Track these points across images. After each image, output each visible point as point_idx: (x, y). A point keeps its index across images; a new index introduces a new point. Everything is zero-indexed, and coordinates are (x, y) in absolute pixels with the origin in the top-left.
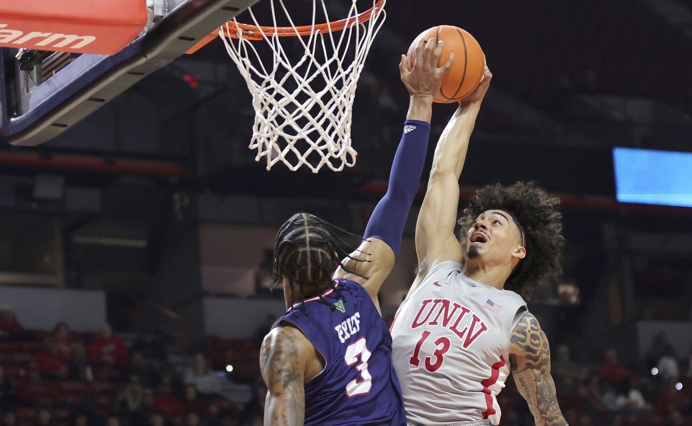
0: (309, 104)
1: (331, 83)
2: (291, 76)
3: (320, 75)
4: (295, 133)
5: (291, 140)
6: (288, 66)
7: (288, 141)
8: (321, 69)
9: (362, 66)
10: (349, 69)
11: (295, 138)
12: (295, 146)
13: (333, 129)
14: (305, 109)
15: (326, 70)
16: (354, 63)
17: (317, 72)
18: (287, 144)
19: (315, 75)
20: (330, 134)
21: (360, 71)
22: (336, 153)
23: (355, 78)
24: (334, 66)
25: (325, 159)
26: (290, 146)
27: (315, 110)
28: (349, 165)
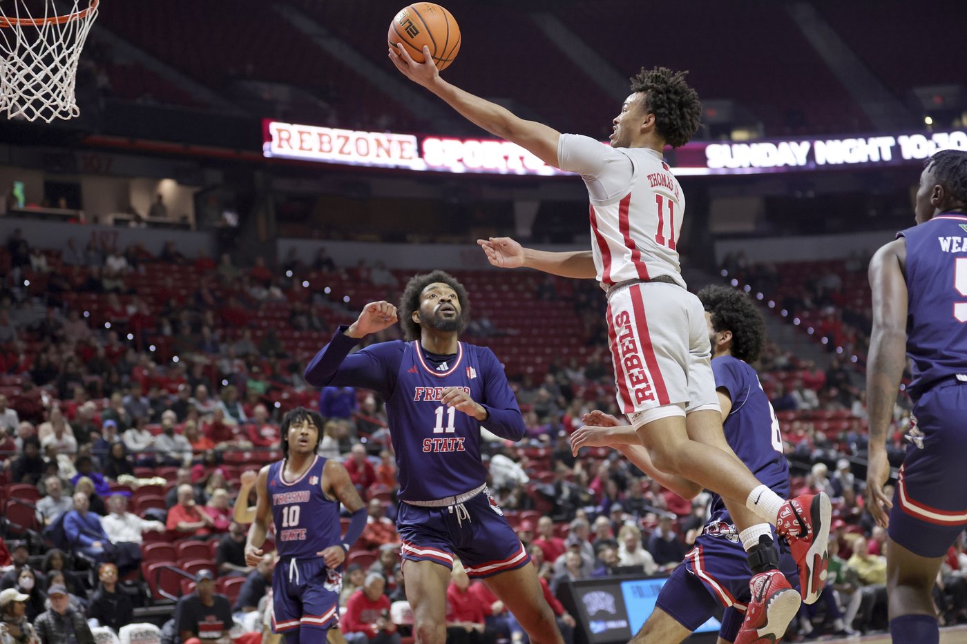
0: (42, 75)
1: (57, 59)
2: (29, 54)
3: (50, 54)
4: (32, 95)
5: (29, 100)
6: (27, 46)
7: (26, 100)
8: (50, 49)
9: (80, 49)
10: (71, 50)
11: (32, 98)
12: (32, 104)
13: (60, 92)
14: (39, 77)
15: (54, 50)
16: (75, 46)
17: (48, 52)
18: (26, 103)
19: (46, 54)
20: (58, 96)
21: (80, 52)
22: (64, 107)
23: (75, 57)
24: (60, 48)
25: (56, 114)
26: (28, 104)
27: (46, 79)
28: (74, 116)
